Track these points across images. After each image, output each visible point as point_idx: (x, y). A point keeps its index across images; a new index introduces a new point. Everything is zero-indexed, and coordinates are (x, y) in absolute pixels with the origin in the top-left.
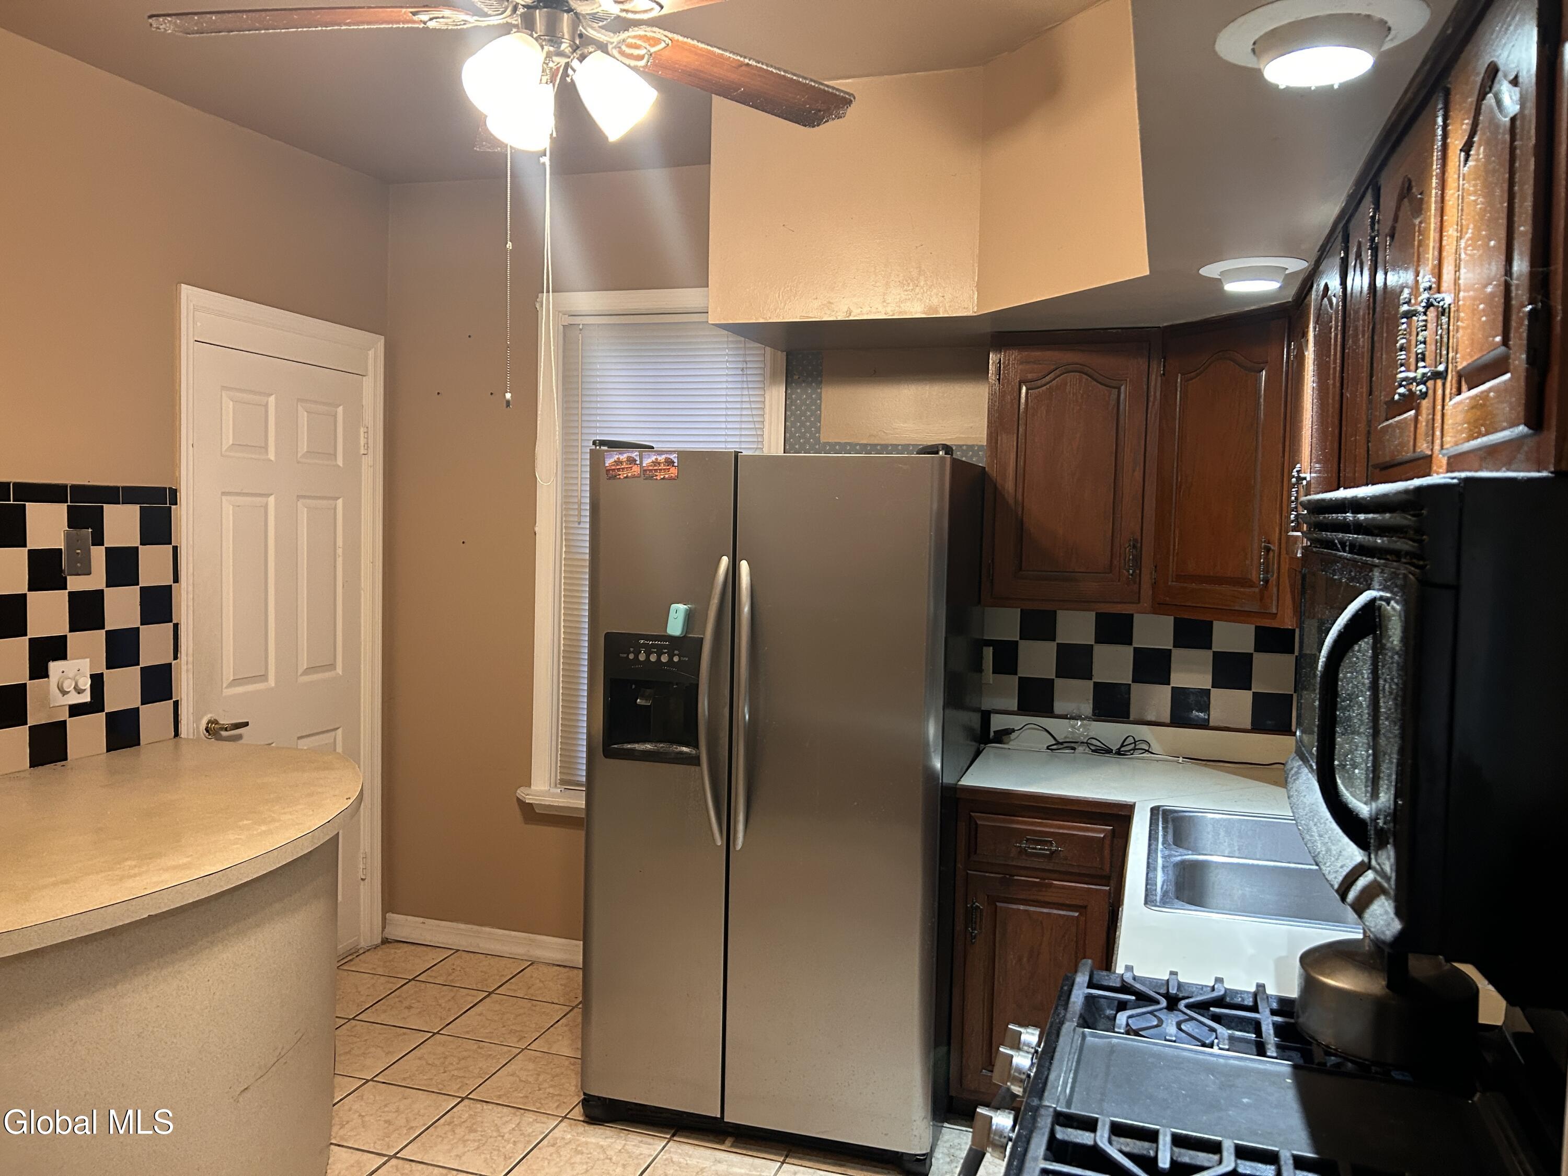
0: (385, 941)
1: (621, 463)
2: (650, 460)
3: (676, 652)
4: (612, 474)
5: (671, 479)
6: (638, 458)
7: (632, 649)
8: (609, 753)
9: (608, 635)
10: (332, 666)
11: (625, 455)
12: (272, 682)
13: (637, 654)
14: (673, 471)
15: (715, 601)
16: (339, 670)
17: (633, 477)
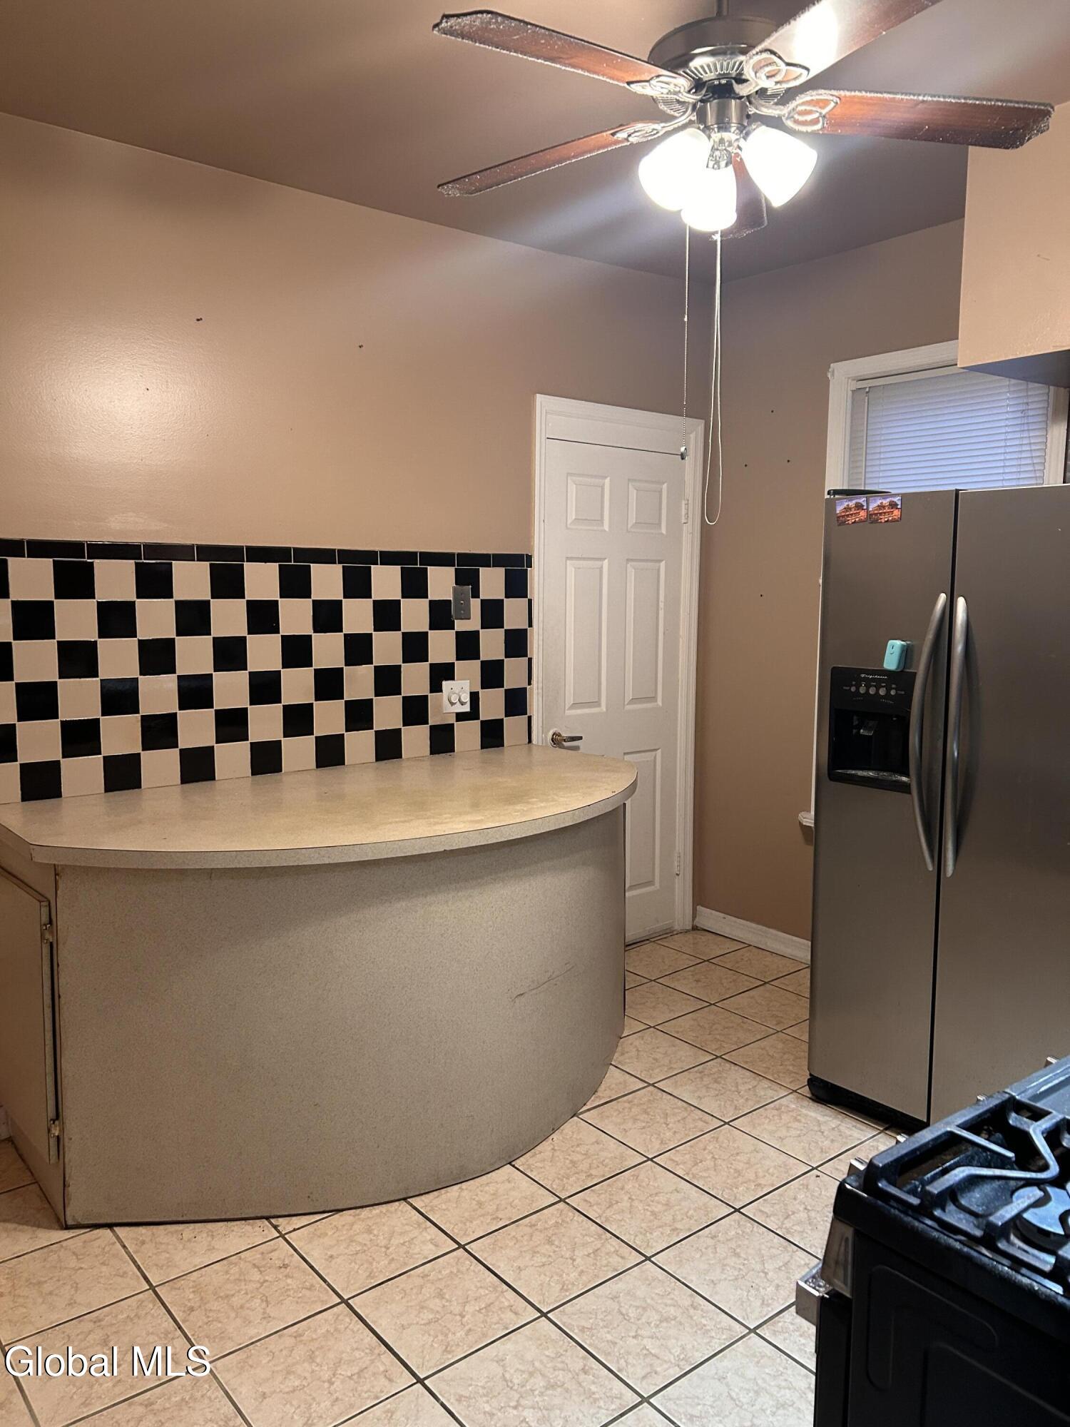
0: (695, 928)
1: (850, 509)
2: (876, 505)
3: (894, 686)
4: (841, 521)
5: (894, 521)
6: (865, 504)
7: (854, 683)
8: (833, 777)
9: (835, 670)
10: (654, 699)
11: (854, 502)
12: (604, 708)
13: (858, 687)
14: (896, 513)
15: (930, 636)
16: (660, 703)
17: (861, 521)
